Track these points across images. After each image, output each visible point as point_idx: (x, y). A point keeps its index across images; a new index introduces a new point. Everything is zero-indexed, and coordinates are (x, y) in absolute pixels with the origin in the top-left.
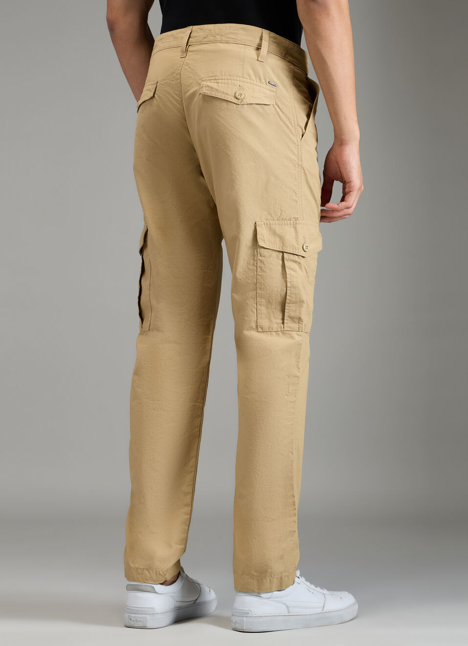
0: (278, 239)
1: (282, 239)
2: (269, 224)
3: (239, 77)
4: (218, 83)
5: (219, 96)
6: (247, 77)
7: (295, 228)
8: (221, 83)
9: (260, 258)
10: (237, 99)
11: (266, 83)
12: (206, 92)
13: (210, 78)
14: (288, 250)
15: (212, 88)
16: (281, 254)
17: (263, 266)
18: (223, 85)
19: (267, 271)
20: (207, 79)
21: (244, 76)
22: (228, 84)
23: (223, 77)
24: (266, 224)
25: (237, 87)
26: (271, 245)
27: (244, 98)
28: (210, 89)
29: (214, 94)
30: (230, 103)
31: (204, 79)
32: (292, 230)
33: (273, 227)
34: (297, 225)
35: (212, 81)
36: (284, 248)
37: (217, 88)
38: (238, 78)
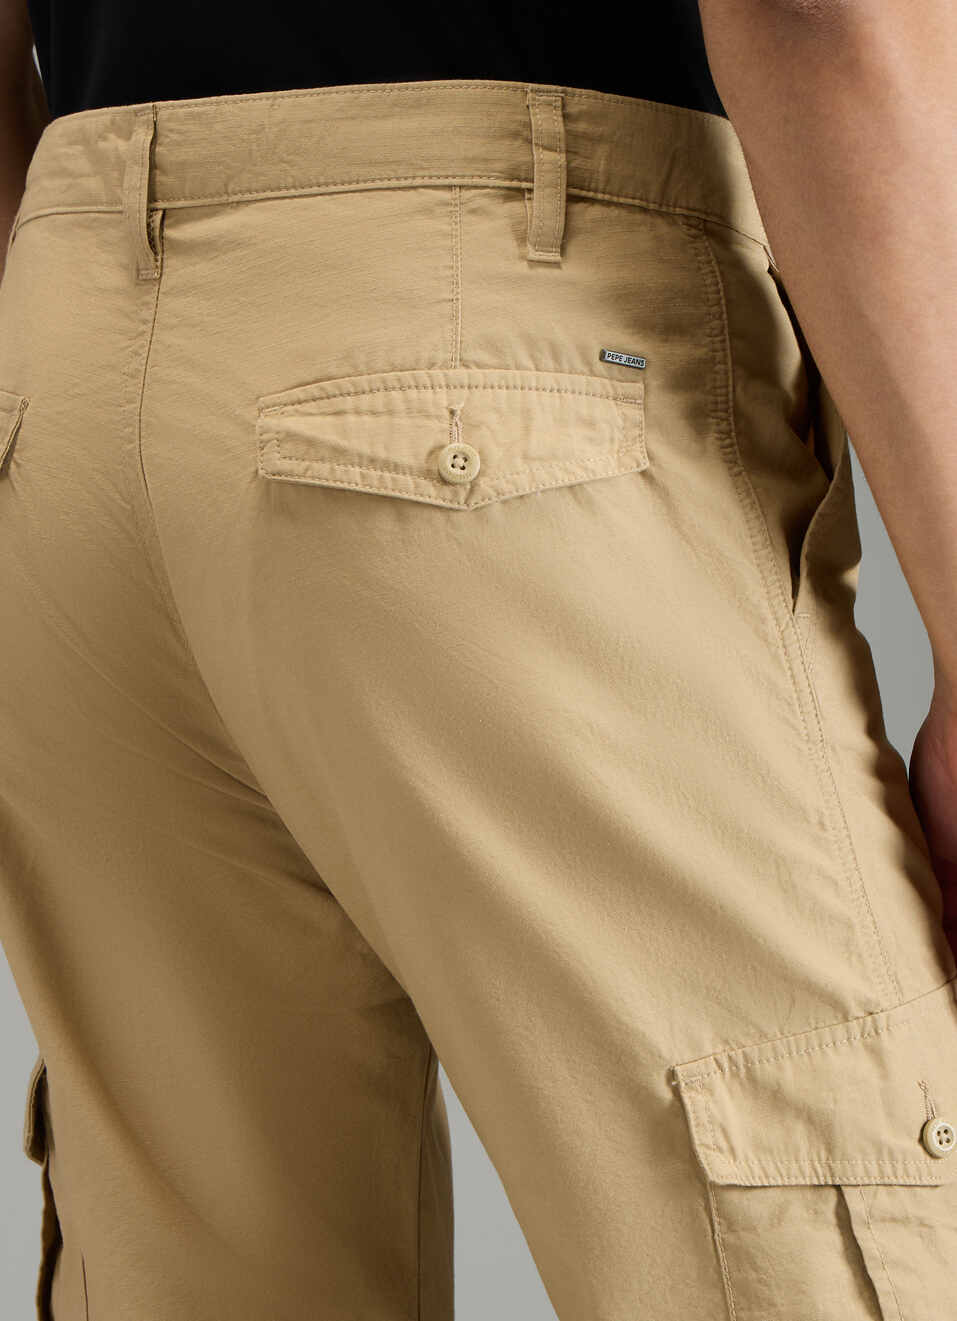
0: (800, 1131)
1: (822, 1129)
2: (741, 1062)
3: (445, 366)
4: (337, 413)
5: (353, 478)
6: (484, 357)
7: (876, 1053)
8: (358, 412)
9: (731, 1239)
10: (444, 482)
11: (589, 364)
12: (286, 465)
13: (299, 393)
14: (860, 1170)
15: (311, 442)
16: (832, 1195)
17: (753, 1275)
18: (367, 418)
19: (778, 1300)
20: (284, 396)
21: (466, 356)
22: (391, 413)
23: (363, 381)
24: (726, 1065)
25: (438, 417)
26: (771, 1170)
27: (481, 473)
28: (303, 448)
29: (324, 473)
30: (413, 512)
31: (268, 399)
32: (865, 1065)
33: (767, 1070)
34: (884, 1034)
35: (310, 407)
36: (837, 1166)
37: (344, 443)
38: (437, 373)
